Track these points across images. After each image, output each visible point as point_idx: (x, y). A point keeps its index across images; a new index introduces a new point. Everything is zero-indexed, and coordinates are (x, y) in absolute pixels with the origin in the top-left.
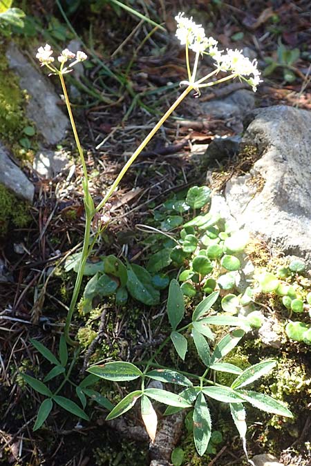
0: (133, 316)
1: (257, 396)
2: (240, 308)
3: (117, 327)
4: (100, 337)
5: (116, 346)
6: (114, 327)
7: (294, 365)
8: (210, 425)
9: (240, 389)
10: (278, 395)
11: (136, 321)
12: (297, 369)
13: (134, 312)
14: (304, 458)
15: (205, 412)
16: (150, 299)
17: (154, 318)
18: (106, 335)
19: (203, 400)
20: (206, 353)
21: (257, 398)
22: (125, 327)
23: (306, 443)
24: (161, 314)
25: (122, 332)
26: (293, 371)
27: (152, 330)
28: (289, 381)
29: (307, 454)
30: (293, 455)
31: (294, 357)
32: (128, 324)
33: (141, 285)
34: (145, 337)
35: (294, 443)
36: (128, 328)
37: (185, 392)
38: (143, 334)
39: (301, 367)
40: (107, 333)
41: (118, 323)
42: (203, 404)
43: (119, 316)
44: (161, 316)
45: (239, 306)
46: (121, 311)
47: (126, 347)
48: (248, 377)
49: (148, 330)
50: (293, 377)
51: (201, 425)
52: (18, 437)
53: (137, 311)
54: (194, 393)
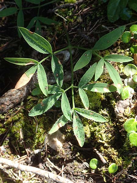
0: (98, 13)
1: (80, 124)
2: (130, 78)
3: (87, 9)
4: (73, 6)
5: (75, 17)
6: (86, 7)
7: (111, 132)
8: (46, 110)
9: (77, 113)
10: (92, 128)
11: (96, 17)
12: (110, 135)
13: (101, 12)
14: (72, 154)
15: (51, 103)
16: (112, 16)
17: (103, 26)
18: (77, 8)
19: (58, 97)
20: (85, 81)
21: (78, 124)
22: (89, 13)
23: (78, 153)
24: (108, 28)
25: (86, 15)
26: (108, 133)
27: (97, 29)
28: (100, 134)
29: (74, 156)
30: (70, 148)
31: (116, 129)
32: (92, 14)
33: (117, 5)
34: (90, 28)
35: (76, 146)
36: (89, 16)
37: (54, 87)
38: (91, 26)
39: (112, 137)
40: (78, 7)
41: (89, 8)
42: (55, 99)
43: (93, 6)
44: (106, 29)
45: (131, 76)
46: (96, 5)
47: (78, 23)
48: (86, 114)
49: (95, 26)
50: (104, 135)
51: (43, 106)
52: (4, 4)
53: (102, 13)
54: (58, 90)
